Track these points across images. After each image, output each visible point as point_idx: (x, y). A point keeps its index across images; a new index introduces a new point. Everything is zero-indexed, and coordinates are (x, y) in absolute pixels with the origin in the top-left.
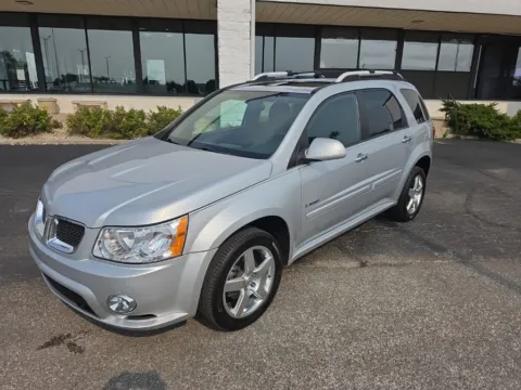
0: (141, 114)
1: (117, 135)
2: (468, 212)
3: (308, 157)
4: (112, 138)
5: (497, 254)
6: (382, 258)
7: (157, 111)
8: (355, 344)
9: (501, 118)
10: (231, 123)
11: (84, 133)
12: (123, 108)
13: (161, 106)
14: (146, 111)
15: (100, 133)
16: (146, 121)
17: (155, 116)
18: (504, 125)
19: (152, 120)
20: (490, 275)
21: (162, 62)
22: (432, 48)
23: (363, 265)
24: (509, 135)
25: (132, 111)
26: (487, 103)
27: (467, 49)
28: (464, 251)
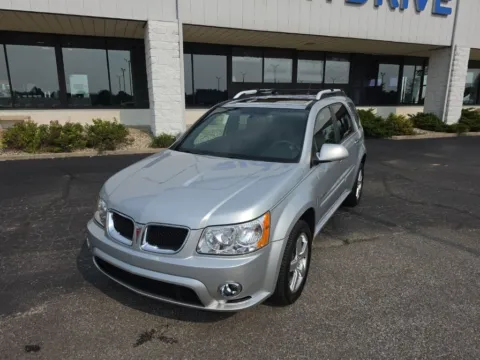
0: (78, 127)
1: (57, 149)
2: (392, 195)
3: (320, 159)
4: (51, 151)
5: (431, 224)
6: (355, 236)
7: (93, 124)
8: (380, 300)
9: (379, 120)
10: (166, 132)
11: (20, 148)
12: (57, 122)
13: (95, 119)
14: (83, 124)
15: (38, 148)
16: (84, 133)
17: (92, 129)
18: (382, 126)
19: (89, 133)
20: (435, 239)
21: (85, 77)
22: (318, 65)
23: (346, 242)
24: (387, 134)
25: (68, 124)
26: (366, 109)
27: (345, 66)
28: (408, 224)
